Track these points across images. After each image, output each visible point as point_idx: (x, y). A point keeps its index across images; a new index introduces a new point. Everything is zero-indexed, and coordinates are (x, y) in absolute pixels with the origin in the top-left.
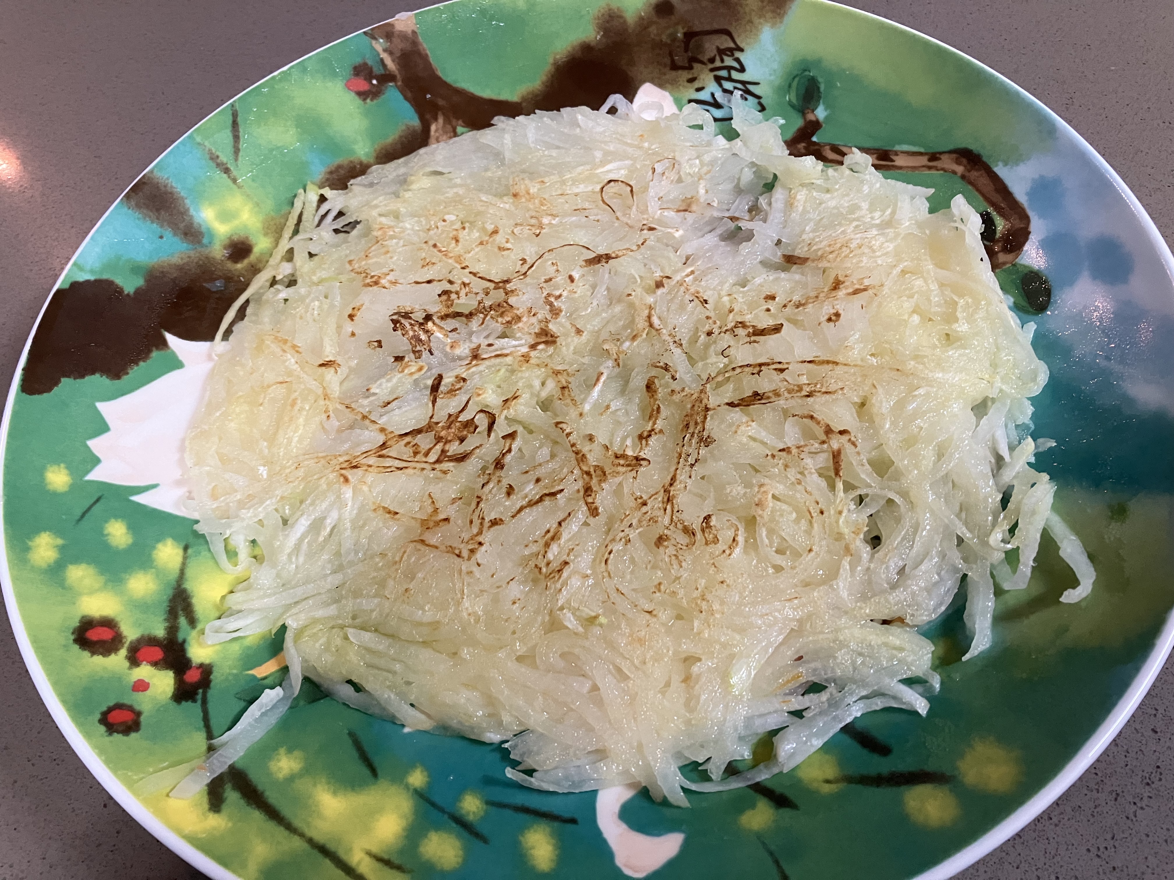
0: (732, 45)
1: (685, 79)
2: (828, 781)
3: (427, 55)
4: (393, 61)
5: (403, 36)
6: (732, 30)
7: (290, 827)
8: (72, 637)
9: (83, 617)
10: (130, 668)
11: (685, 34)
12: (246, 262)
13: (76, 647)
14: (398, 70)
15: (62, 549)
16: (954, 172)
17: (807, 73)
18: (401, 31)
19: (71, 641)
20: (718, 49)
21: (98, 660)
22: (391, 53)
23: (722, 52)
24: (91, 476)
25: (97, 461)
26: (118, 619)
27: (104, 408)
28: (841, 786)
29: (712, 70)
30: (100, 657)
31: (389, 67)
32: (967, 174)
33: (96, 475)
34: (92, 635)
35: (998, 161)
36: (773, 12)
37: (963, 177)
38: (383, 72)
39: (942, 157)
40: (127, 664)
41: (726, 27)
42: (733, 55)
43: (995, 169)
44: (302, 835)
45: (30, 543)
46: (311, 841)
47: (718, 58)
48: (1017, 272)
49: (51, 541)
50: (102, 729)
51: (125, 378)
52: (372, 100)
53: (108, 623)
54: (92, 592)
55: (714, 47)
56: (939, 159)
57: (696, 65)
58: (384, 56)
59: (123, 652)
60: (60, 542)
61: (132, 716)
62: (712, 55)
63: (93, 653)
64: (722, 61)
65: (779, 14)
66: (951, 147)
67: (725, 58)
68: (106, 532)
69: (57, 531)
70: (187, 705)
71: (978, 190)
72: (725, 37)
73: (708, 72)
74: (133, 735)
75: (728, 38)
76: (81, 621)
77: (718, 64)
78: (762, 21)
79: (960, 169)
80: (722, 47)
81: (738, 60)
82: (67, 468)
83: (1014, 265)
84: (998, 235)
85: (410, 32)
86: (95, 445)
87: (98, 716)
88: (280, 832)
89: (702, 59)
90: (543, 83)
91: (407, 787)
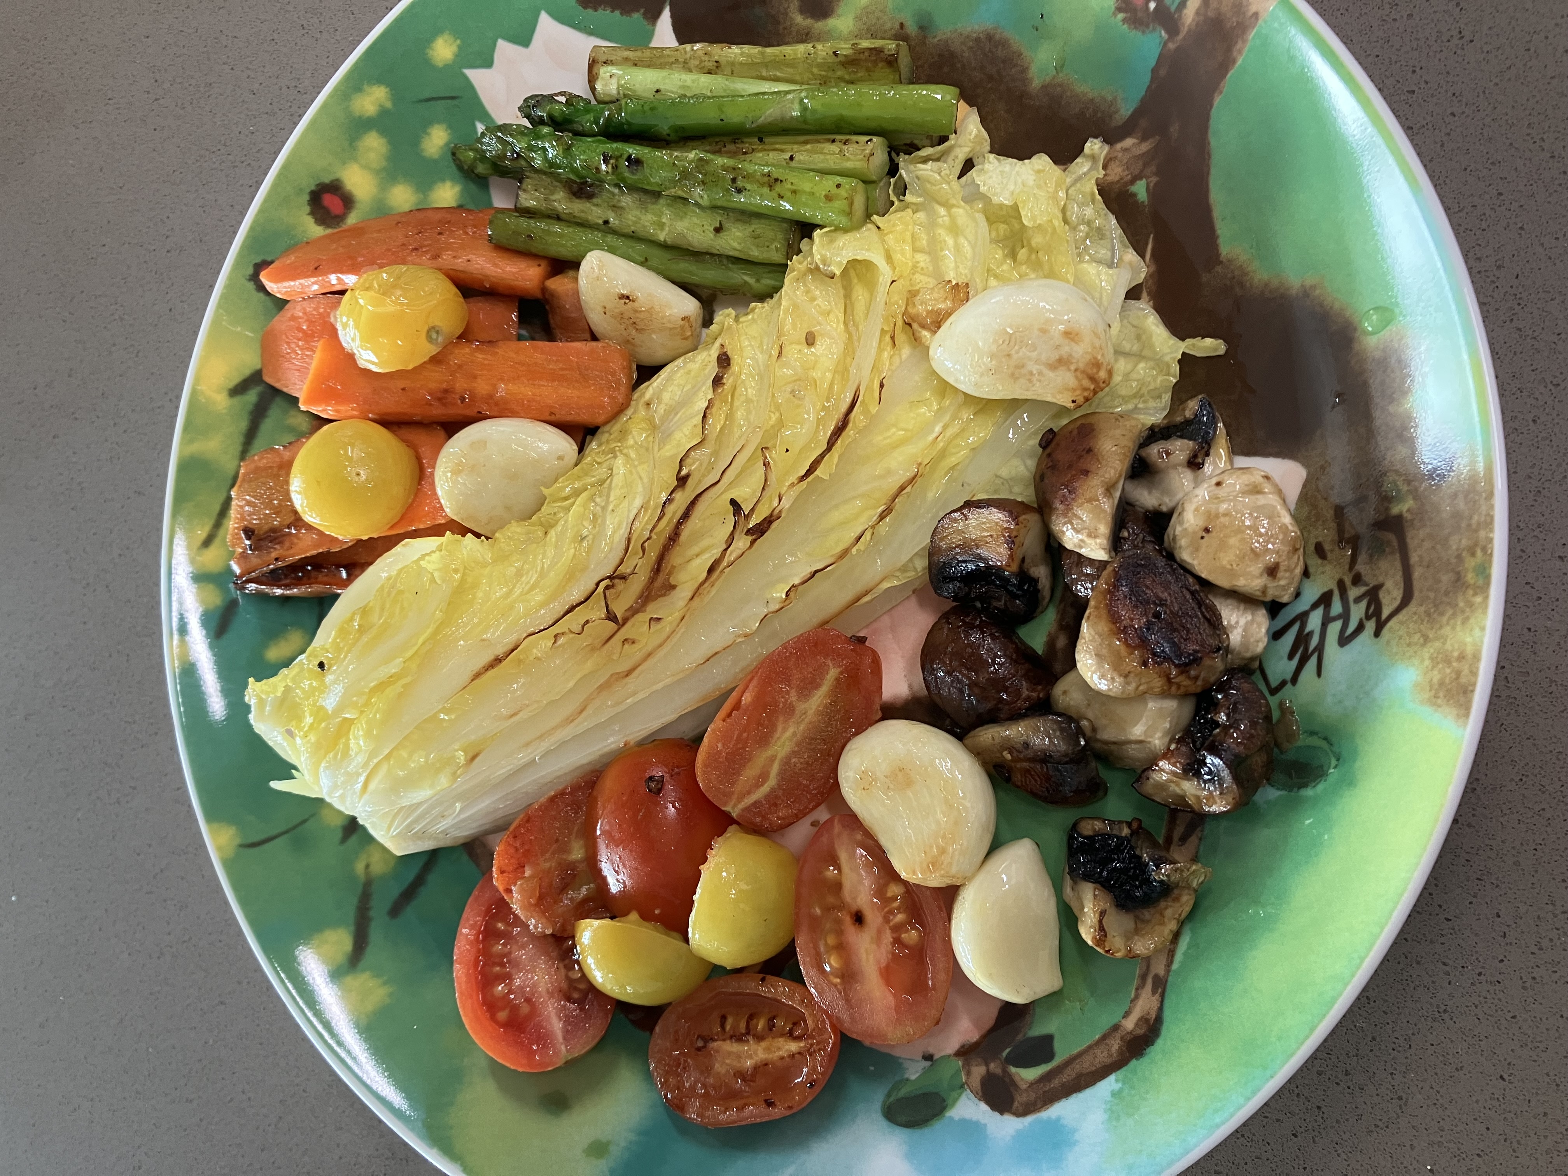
0: (1385, 613)
1: (1320, 539)
2: (367, 866)
3: (1234, 62)
4: (1197, 13)
6: (1412, 607)
8: (313, 188)
9: (338, 180)
11: (1399, 517)
12: (809, 21)
13: (307, 197)
14: (1189, 31)
15: (384, 112)
16: (1127, 1015)
17: (1334, 762)
19: (309, 190)
21: (309, 221)
23: (1373, 596)
24: (470, 73)
25: (488, 64)
26: (358, 205)
27: (545, 22)
28: (362, 877)
29: (1341, 584)
30: (313, 220)
31: (1185, 11)
32: (1118, 1035)
33: (476, 76)
34: (328, 200)
35: (1124, 1084)
36: (1441, 683)
37: (1116, 1028)
38: (1173, 8)
39: (1157, 995)
41: (1416, 593)
42: (1368, 617)
43: (1112, 1078)
45: (365, 86)
47: (1362, 590)
48: (952, 1088)
49: (382, 99)
51: (590, 11)
52: (1124, 20)
53: (348, 201)
54: (365, 167)
55: (1381, 579)
56: (1154, 992)
57: (1347, 553)
60: (389, 105)
62: (1366, 578)
63: (312, 213)
64: (1358, 600)
65: (1436, 697)
66: (1167, 1014)
67: (1363, 604)
68: (429, 131)
69: (397, 96)
71: (1090, 1047)
72: (1399, 594)
73: (1337, 577)
75: (1397, 603)
76: (332, 181)
77: (1354, 593)
78: (1427, 663)
79: (1129, 1024)
80: (1381, 594)
81: (1360, 628)
82: (460, 47)
83: (962, 1087)
84: (1013, 1070)
85: (1253, 9)
86: (504, 49)
87: (259, 260)
88: (237, 447)
89: (1360, 560)
90: (1266, 285)
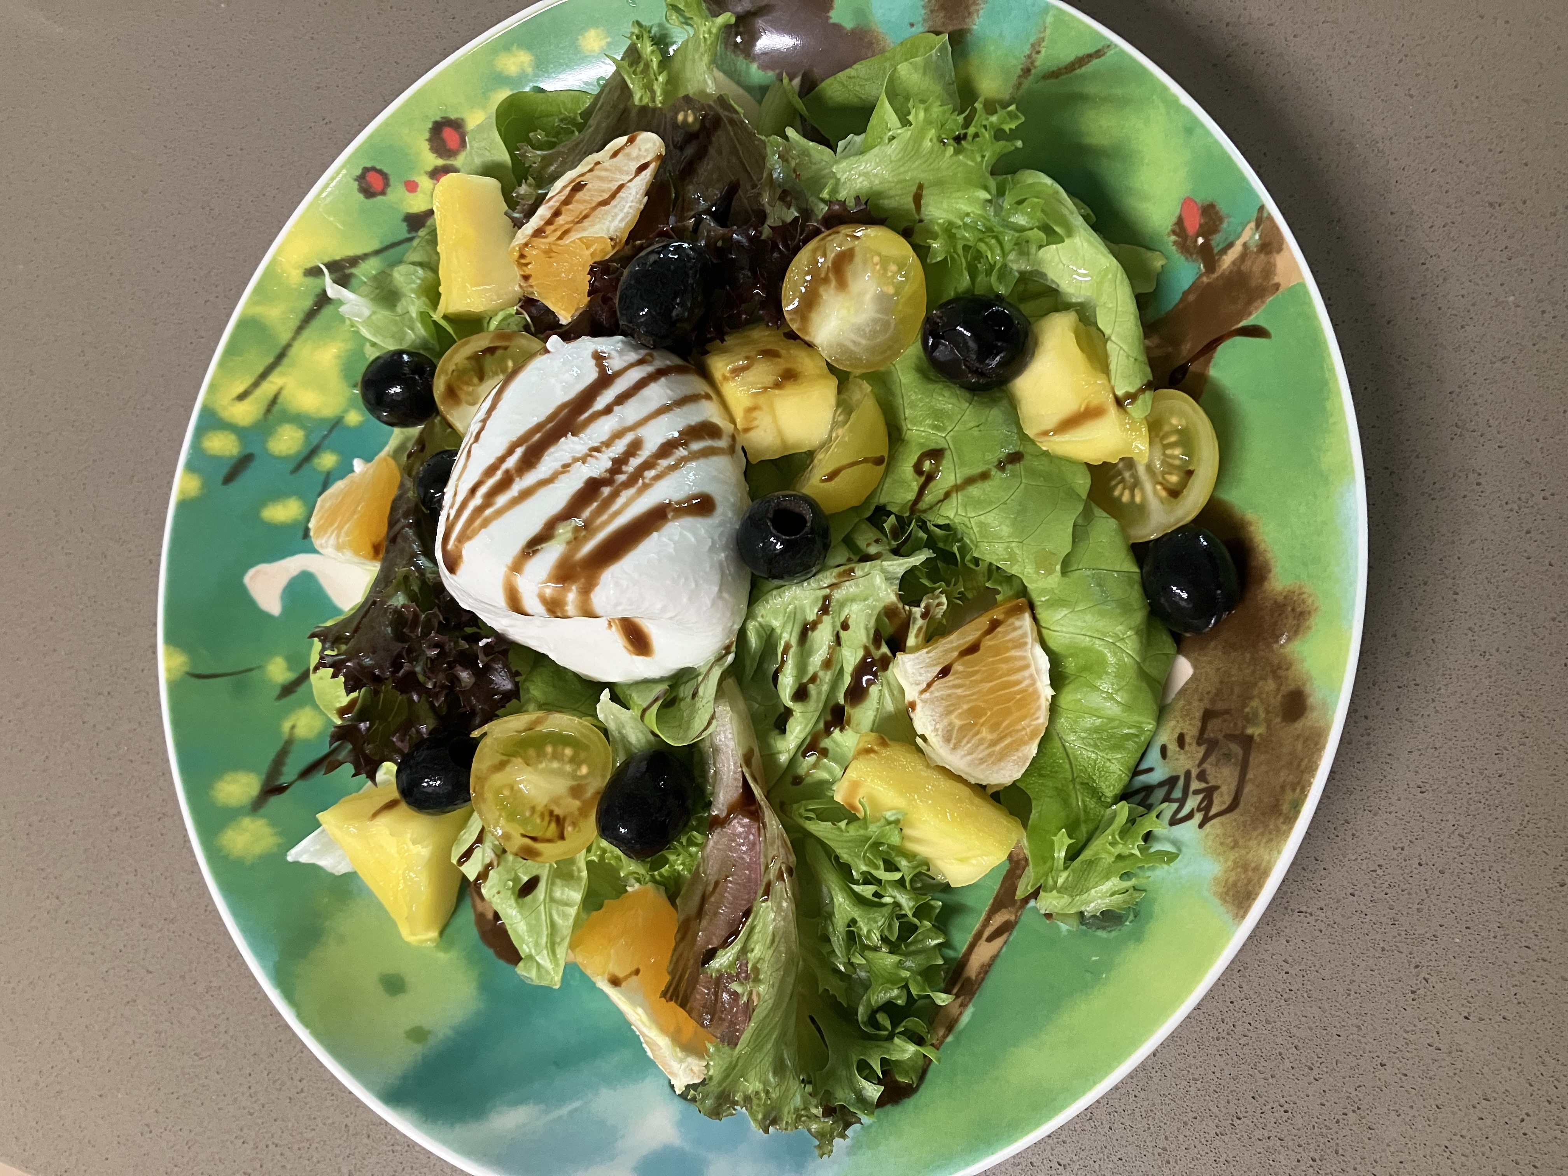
0: (1213, 812)
1: (1185, 731)
2: (293, 727)
3: (1250, 314)
4: (1234, 263)
5: (1269, 271)
6: (1234, 814)
7: (300, 329)
8: (438, 119)
9: (462, 119)
10: (426, 173)
11: (1251, 738)
13: (430, 125)
14: (1222, 274)
15: (522, 76)
17: (1131, 917)
18: (1275, 265)
19: (434, 120)
20: (1217, 788)
21: (426, 146)
22: (1243, 256)
23: (1209, 794)
26: (470, 147)
28: (286, 736)
29: (1188, 774)
30: (429, 146)
31: (1225, 257)
34: (448, 133)
36: (1235, 884)
38: (1216, 251)
40: (430, 168)
41: (1242, 804)
42: (1199, 809)
44: (294, 338)
45: (514, 48)
46: (288, 346)
47: (1203, 785)
49: (526, 65)
50: (358, 172)
52: (1175, 243)
53: (463, 140)
55: (1219, 783)
57: (1202, 750)
58: (1237, 249)
59: (440, 162)
60: (529, 71)
61: (380, 189)
62: (1209, 778)
63: (430, 140)
64: (1196, 792)
65: (1227, 893)
66: (930, 1076)
67: (1199, 797)
69: (539, 65)
70: (404, 226)
72: (1228, 800)
73: (1187, 767)
74: (361, 197)
75: (1224, 807)
76: (457, 119)
77: (1195, 785)
78: (1230, 863)
80: (1216, 795)
81: (1190, 816)
82: (608, 44)
85: (1276, 280)
87: (369, 165)
88: (294, 323)
89: (1209, 760)
91: (346, 411)
